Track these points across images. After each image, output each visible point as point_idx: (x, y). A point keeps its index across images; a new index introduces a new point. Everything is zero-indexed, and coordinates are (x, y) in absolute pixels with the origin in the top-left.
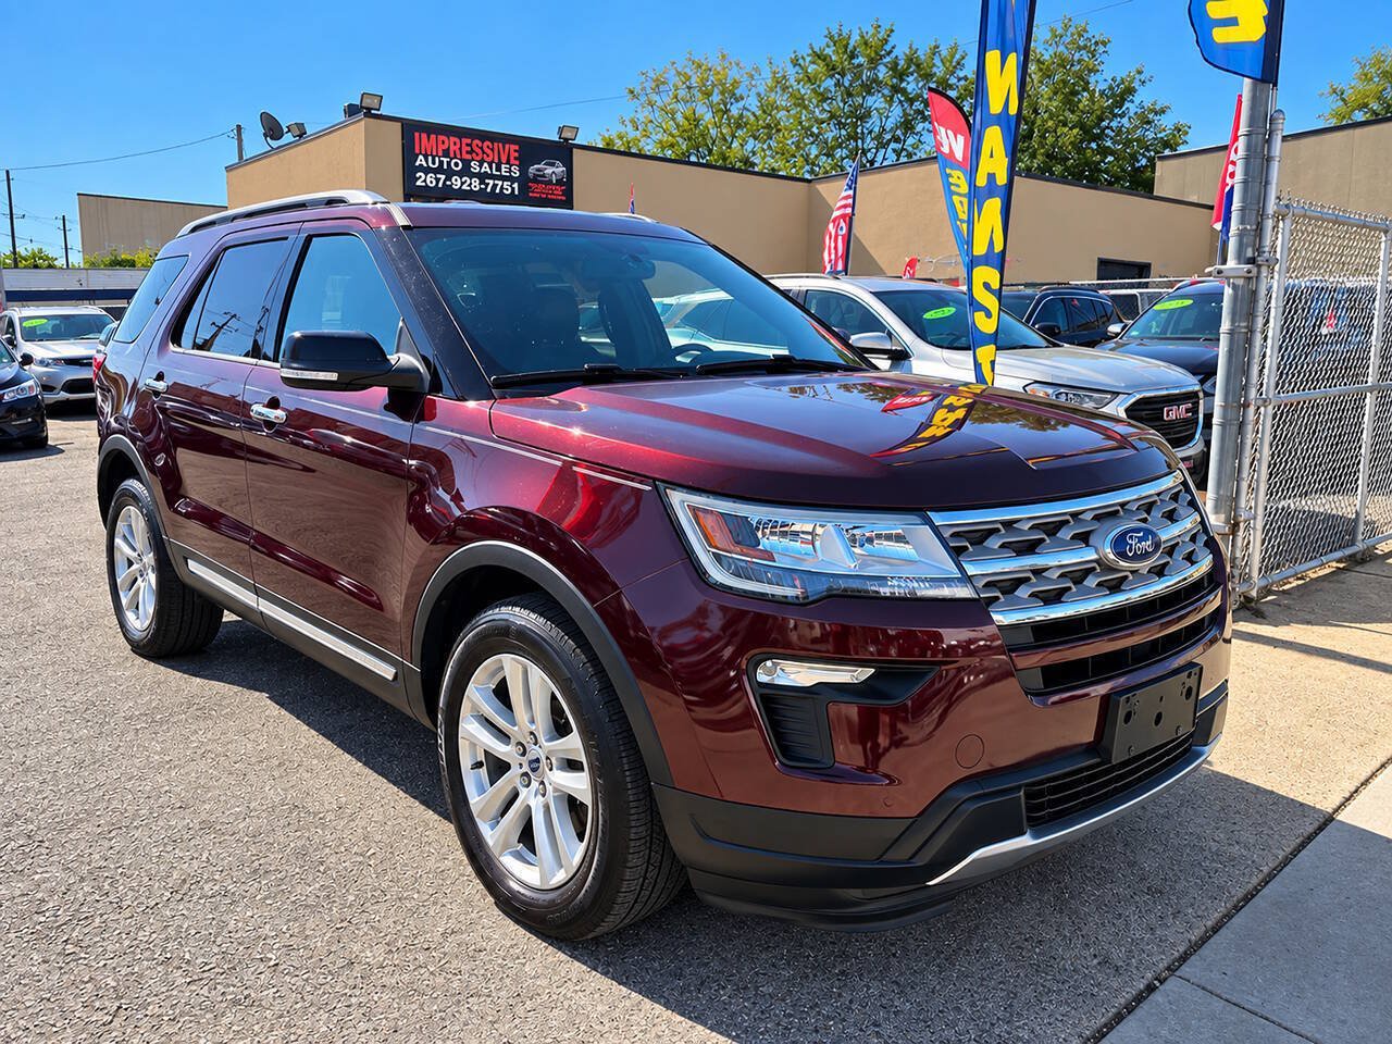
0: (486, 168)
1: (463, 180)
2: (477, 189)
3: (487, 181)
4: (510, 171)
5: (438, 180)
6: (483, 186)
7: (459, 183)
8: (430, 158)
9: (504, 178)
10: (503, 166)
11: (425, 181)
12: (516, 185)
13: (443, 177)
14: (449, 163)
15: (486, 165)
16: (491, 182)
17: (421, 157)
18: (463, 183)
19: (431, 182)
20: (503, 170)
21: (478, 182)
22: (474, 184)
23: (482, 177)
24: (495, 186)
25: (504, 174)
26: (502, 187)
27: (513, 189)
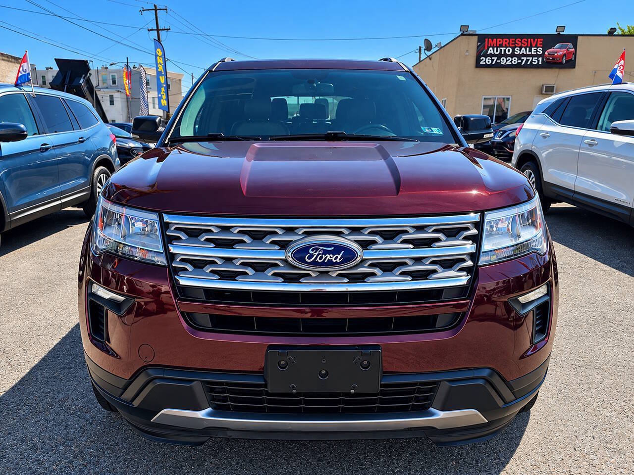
0: (523, 51)
1: (508, 59)
2: (516, 63)
3: (522, 58)
4: (537, 51)
5: (493, 60)
6: (520, 61)
7: (505, 61)
8: (495, 48)
9: (533, 56)
10: (533, 49)
11: (485, 61)
12: (540, 59)
13: (496, 58)
14: (505, 50)
15: (523, 49)
16: (525, 58)
17: (491, 49)
18: (507, 61)
19: (489, 62)
20: (533, 51)
21: (517, 59)
22: (514, 61)
23: (519, 57)
24: (527, 60)
25: (533, 53)
26: (532, 61)
27: (539, 61)
